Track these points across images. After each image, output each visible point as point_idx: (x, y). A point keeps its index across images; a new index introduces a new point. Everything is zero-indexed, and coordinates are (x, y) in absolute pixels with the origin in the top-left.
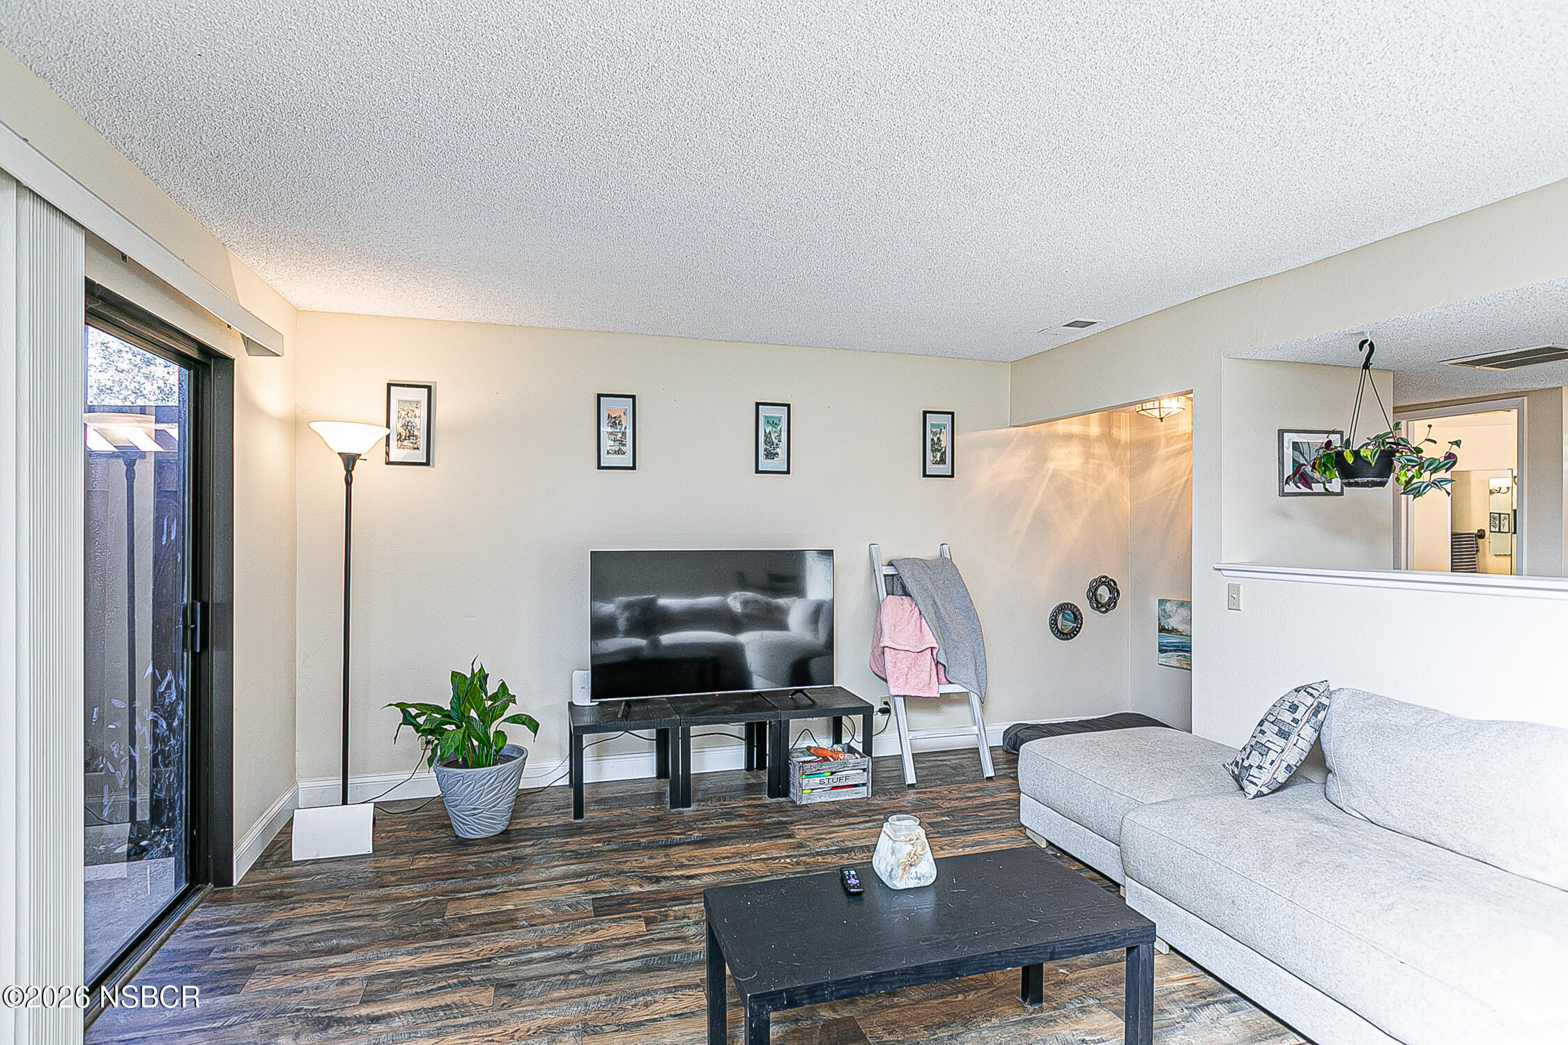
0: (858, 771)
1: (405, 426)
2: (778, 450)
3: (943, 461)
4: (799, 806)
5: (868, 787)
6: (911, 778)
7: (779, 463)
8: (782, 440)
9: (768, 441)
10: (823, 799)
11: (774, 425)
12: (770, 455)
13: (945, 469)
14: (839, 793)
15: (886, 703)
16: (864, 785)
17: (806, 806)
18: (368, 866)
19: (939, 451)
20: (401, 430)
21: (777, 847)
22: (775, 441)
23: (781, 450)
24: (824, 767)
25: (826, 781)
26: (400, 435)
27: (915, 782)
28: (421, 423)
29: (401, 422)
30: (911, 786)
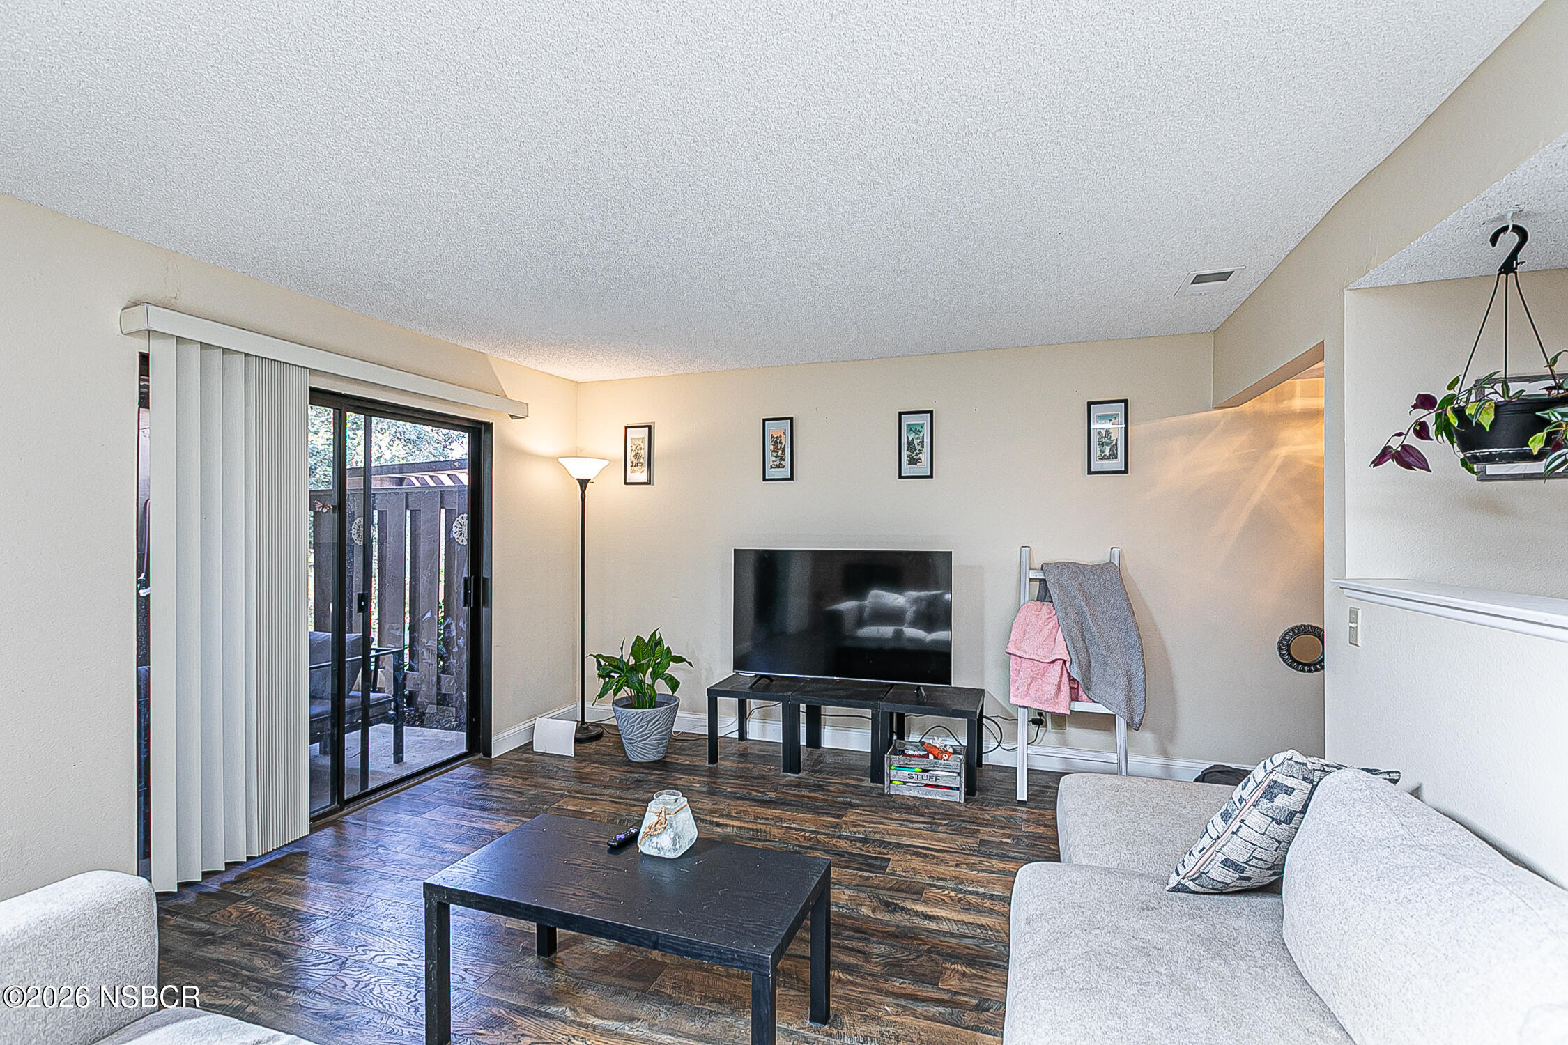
0: (952, 774)
1: (635, 456)
2: (921, 456)
3: (1113, 455)
4: (887, 795)
5: (960, 792)
6: (1022, 795)
7: (922, 469)
8: (925, 446)
9: (911, 445)
10: (912, 793)
11: (916, 432)
12: (913, 461)
13: (1118, 464)
14: (929, 792)
15: (1040, 714)
16: (958, 789)
17: (891, 796)
18: (570, 765)
19: (1108, 444)
20: (633, 459)
21: (814, 822)
22: (918, 448)
23: (924, 456)
24: (912, 762)
25: (915, 777)
26: (632, 463)
27: (1025, 799)
28: (644, 453)
29: (633, 453)
30: (1021, 803)
